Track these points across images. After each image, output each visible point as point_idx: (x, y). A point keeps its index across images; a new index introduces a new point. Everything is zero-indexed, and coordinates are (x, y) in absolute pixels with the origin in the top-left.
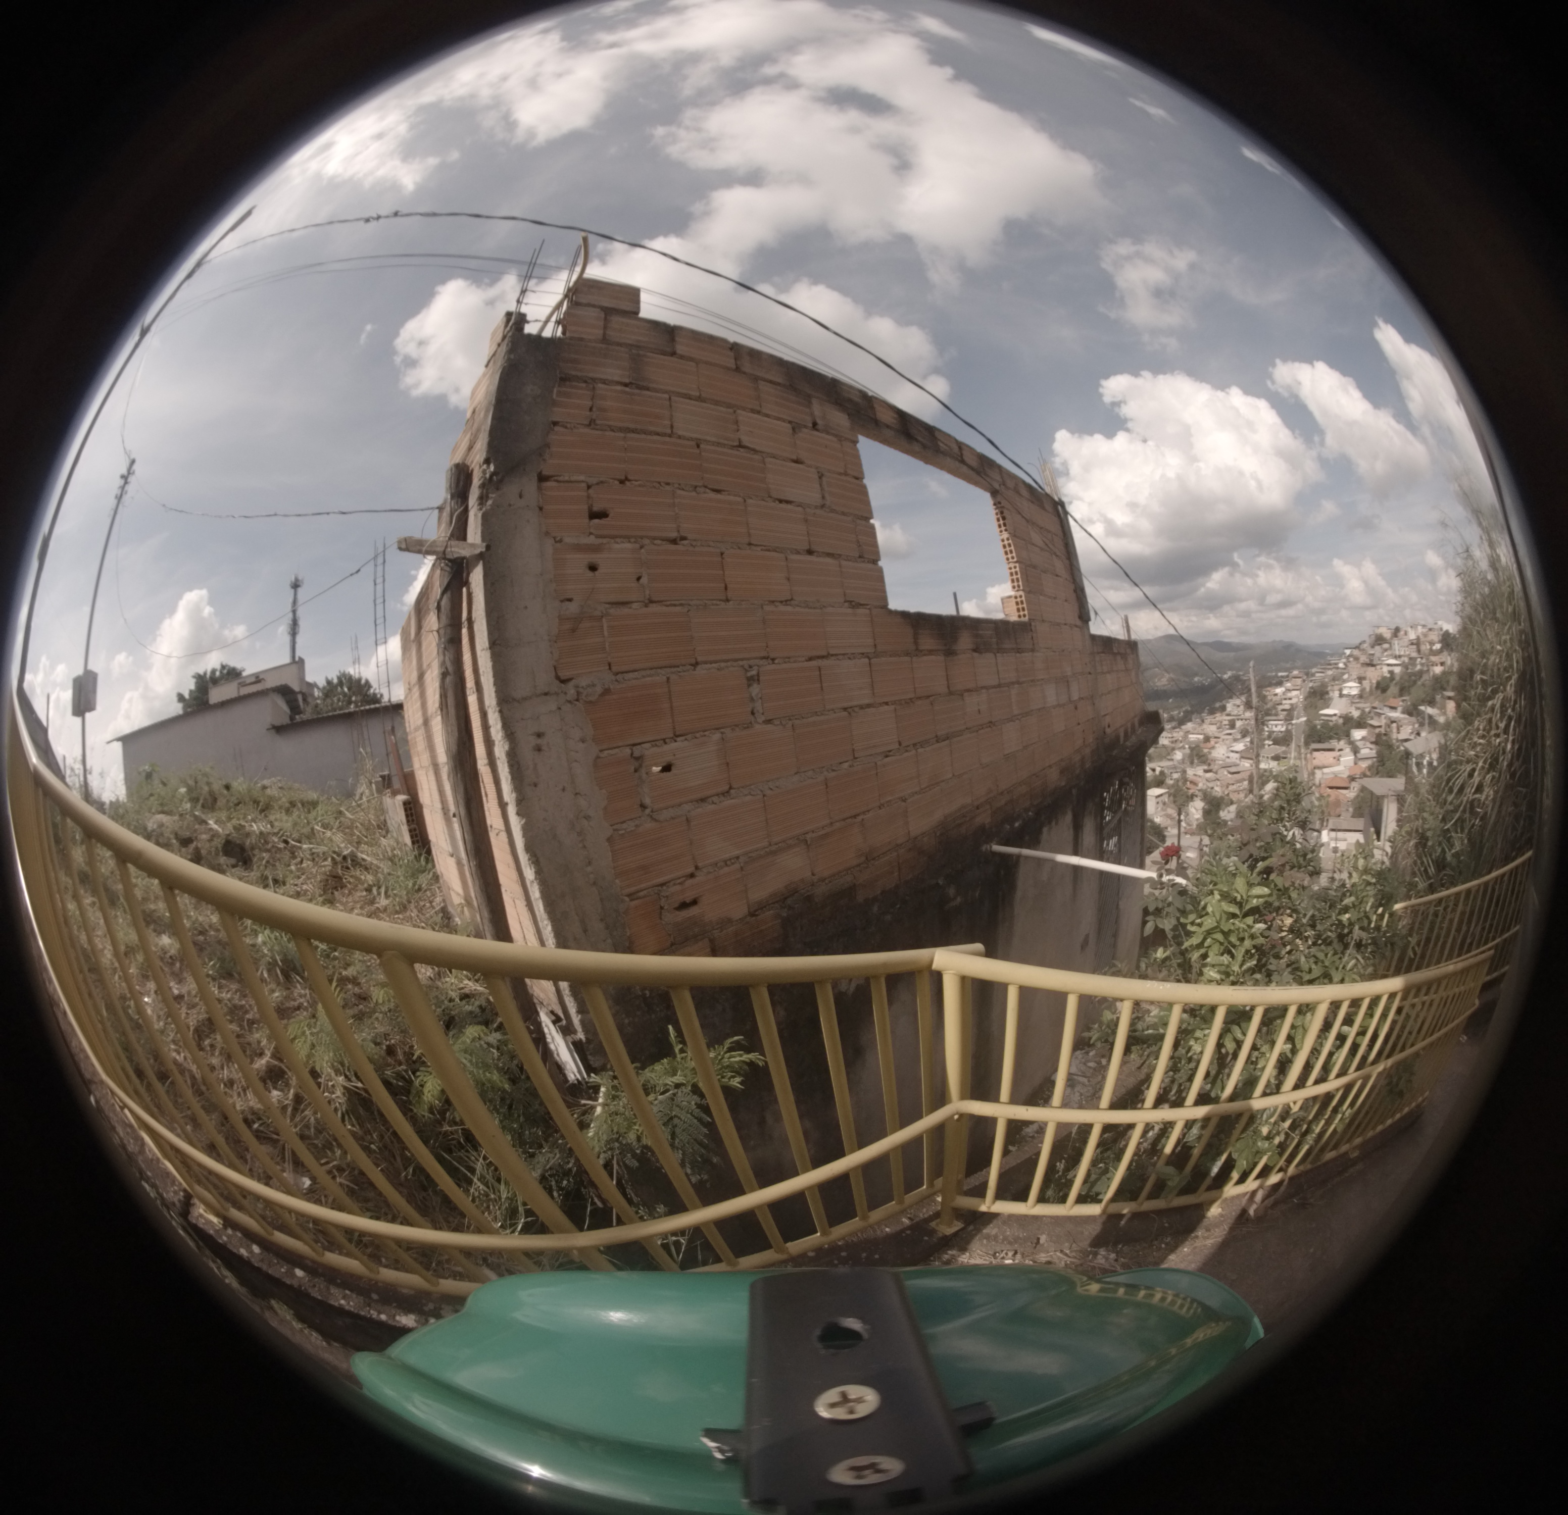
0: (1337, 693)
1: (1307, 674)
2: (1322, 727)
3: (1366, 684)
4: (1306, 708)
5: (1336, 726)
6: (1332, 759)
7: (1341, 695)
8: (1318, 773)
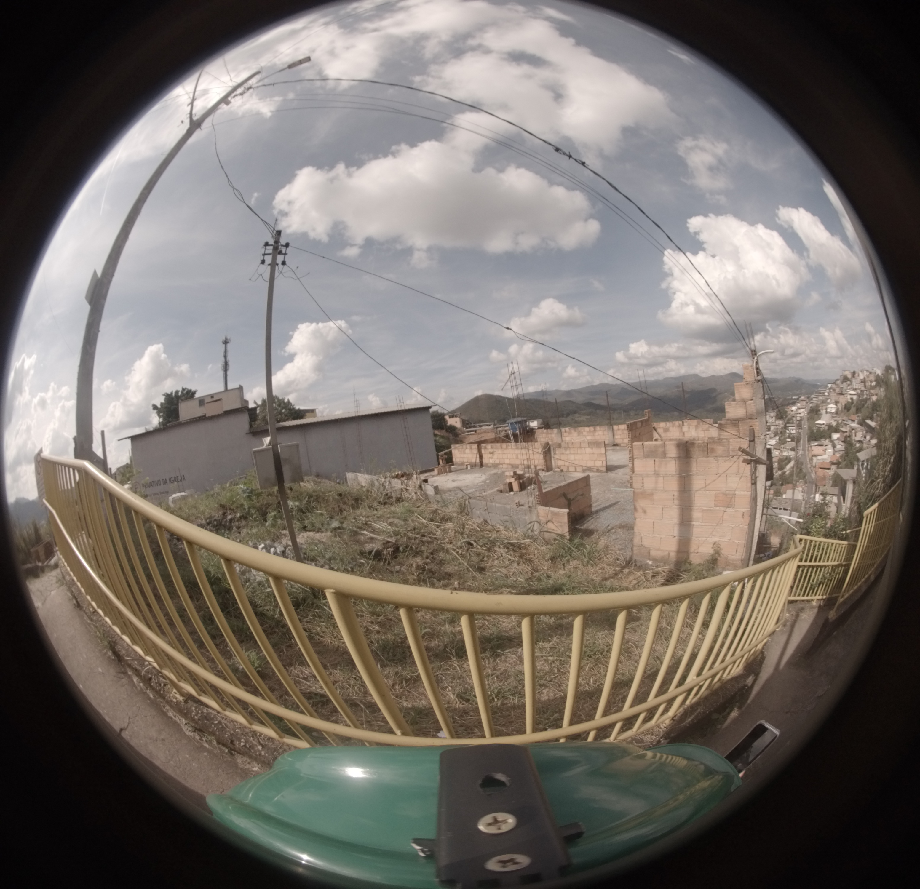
0: (824, 411)
1: (809, 399)
2: (817, 431)
3: (839, 406)
4: (808, 419)
5: (824, 430)
6: (822, 451)
7: (827, 412)
8: (815, 459)
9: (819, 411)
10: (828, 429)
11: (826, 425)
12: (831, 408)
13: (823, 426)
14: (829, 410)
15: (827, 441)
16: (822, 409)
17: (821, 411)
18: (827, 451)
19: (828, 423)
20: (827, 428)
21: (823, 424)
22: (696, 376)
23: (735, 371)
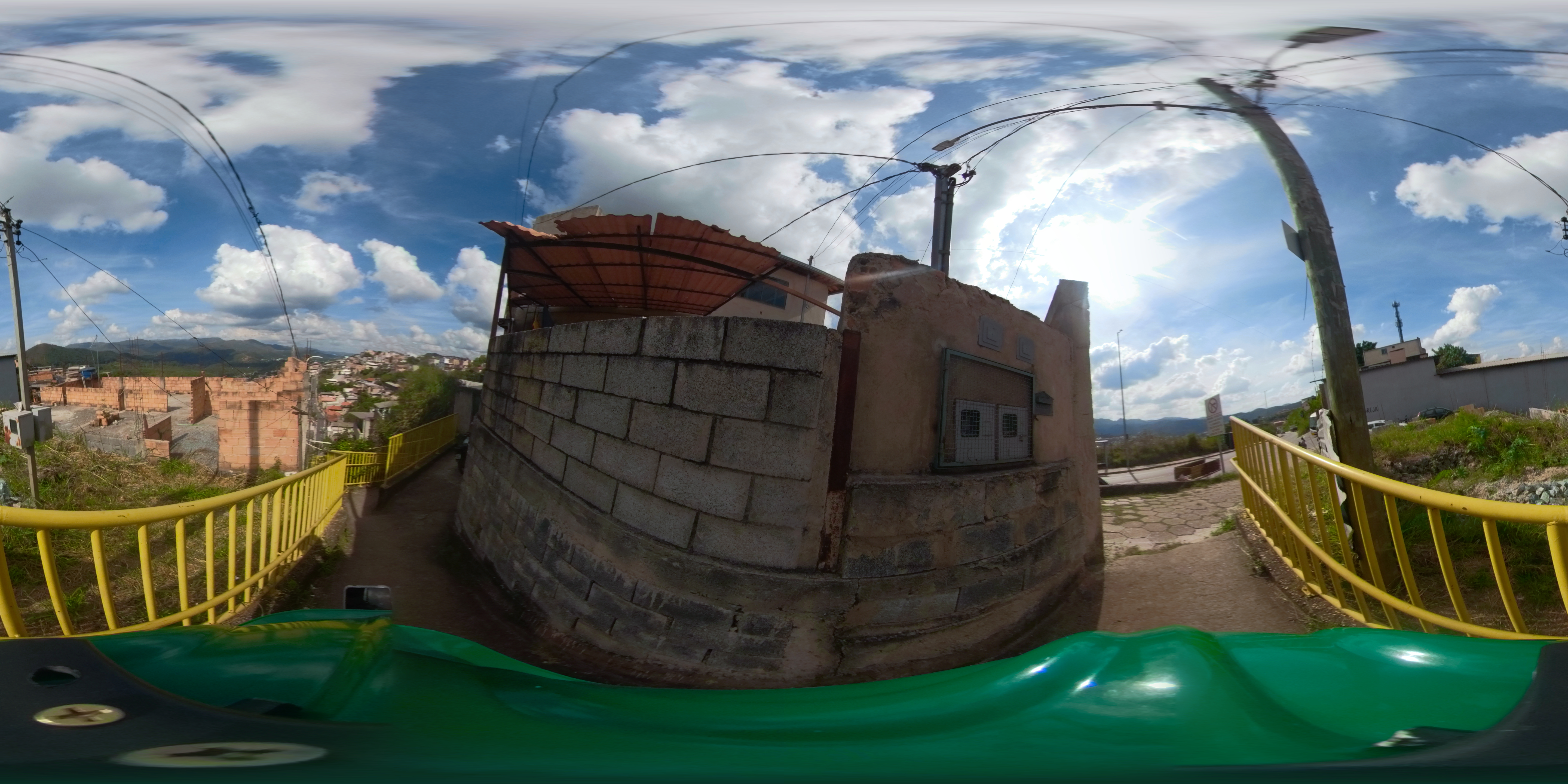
0: (337, 373)
1: (321, 363)
2: (328, 385)
3: (354, 371)
4: (319, 377)
5: (335, 386)
6: (333, 398)
7: (340, 374)
8: (324, 405)
9: (333, 372)
10: (341, 385)
11: (338, 382)
12: (346, 371)
13: (335, 382)
14: (343, 373)
15: (338, 393)
17: (335, 373)
18: (338, 399)
19: (340, 381)
20: (339, 384)
22: (219, 339)
23: (253, 338)
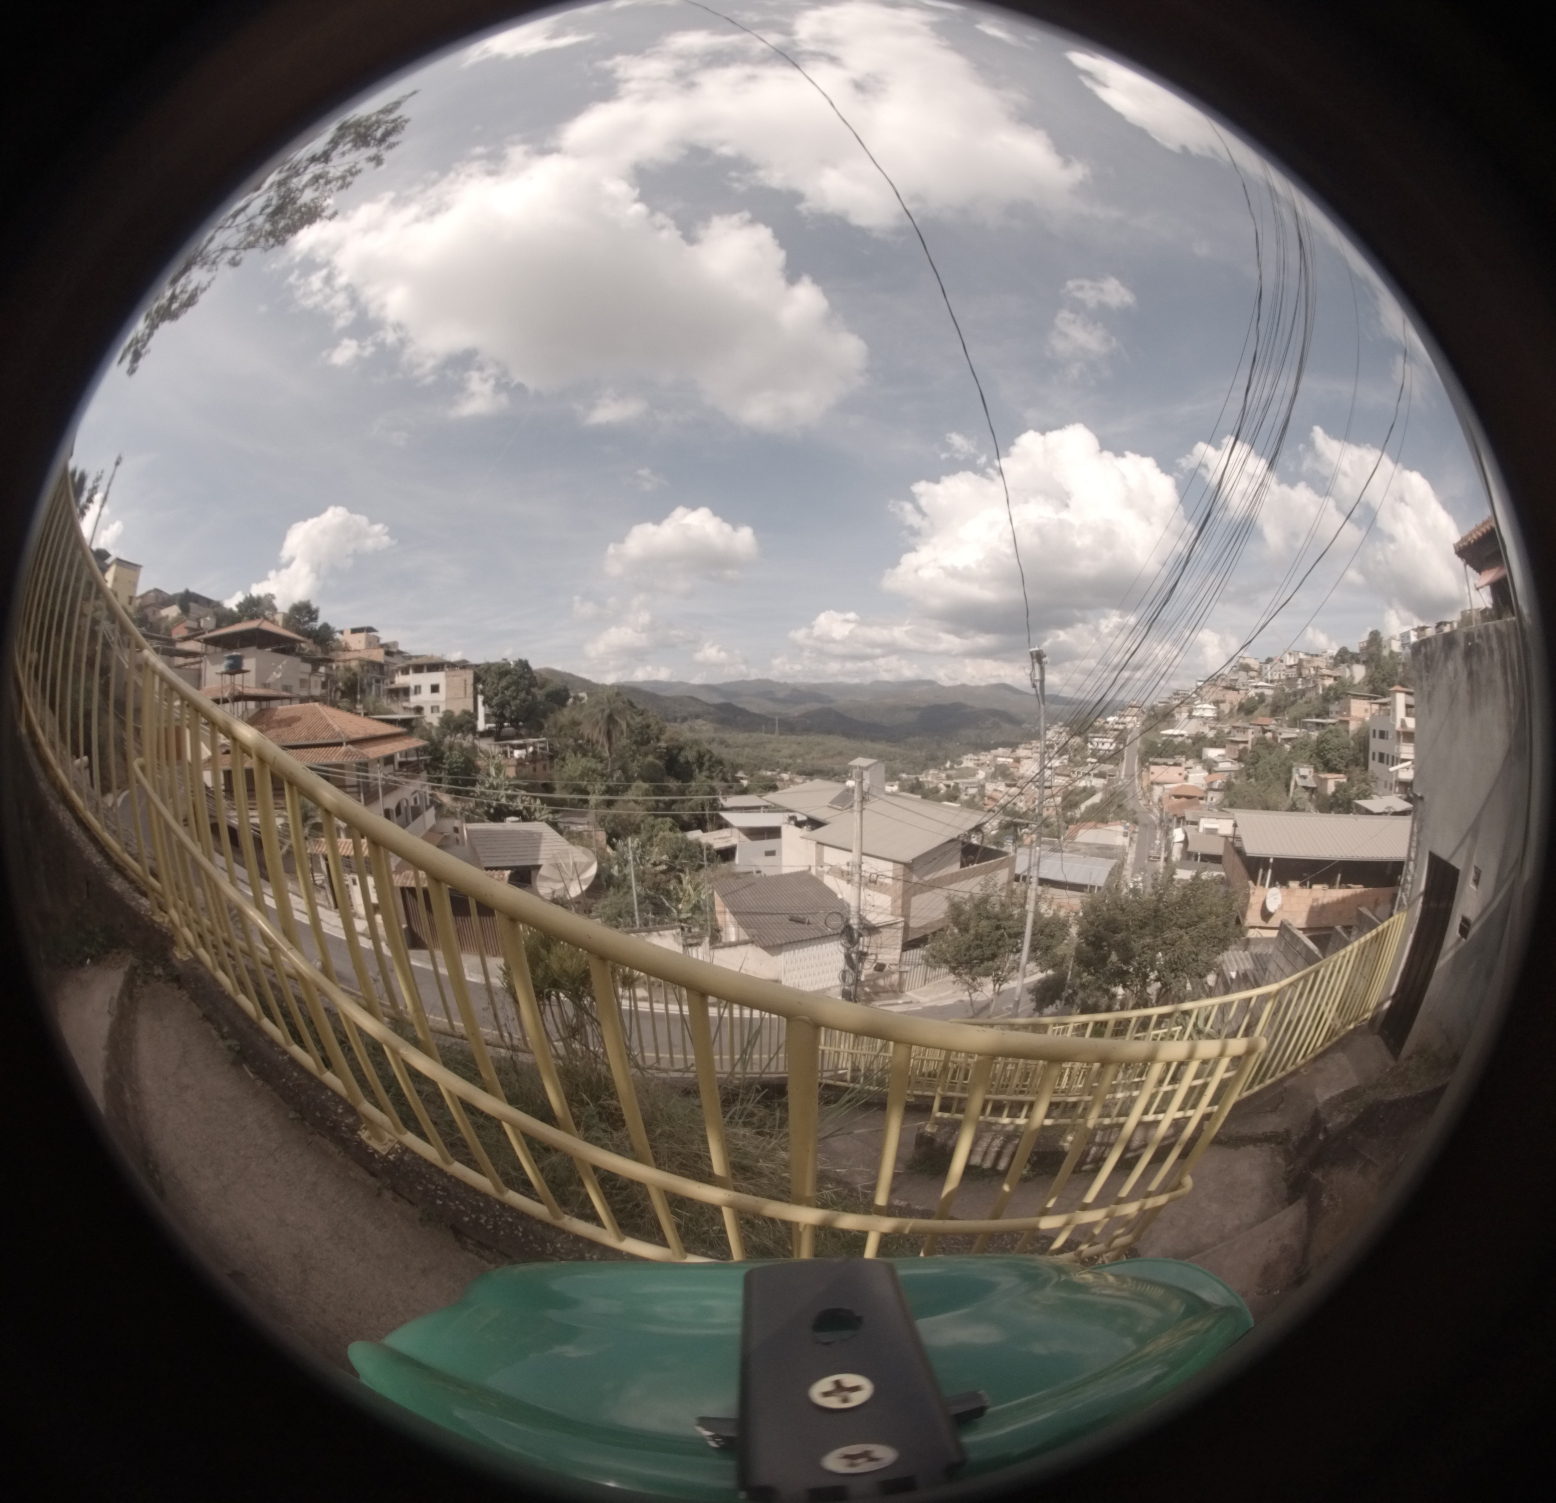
6: (1177, 775)
9: (1173, 716)
10: (1194, 743)
11: (1188, 738)
12: (1204, 709)
13: (1180, 739)
14: (1194, 714)
15: (1190, 760)
16: (1180, 713)
17: (1177, 716)
18: (1190, 775)
19: (1193, 732)
20: (1190, 741)
21: (1182, 736)
